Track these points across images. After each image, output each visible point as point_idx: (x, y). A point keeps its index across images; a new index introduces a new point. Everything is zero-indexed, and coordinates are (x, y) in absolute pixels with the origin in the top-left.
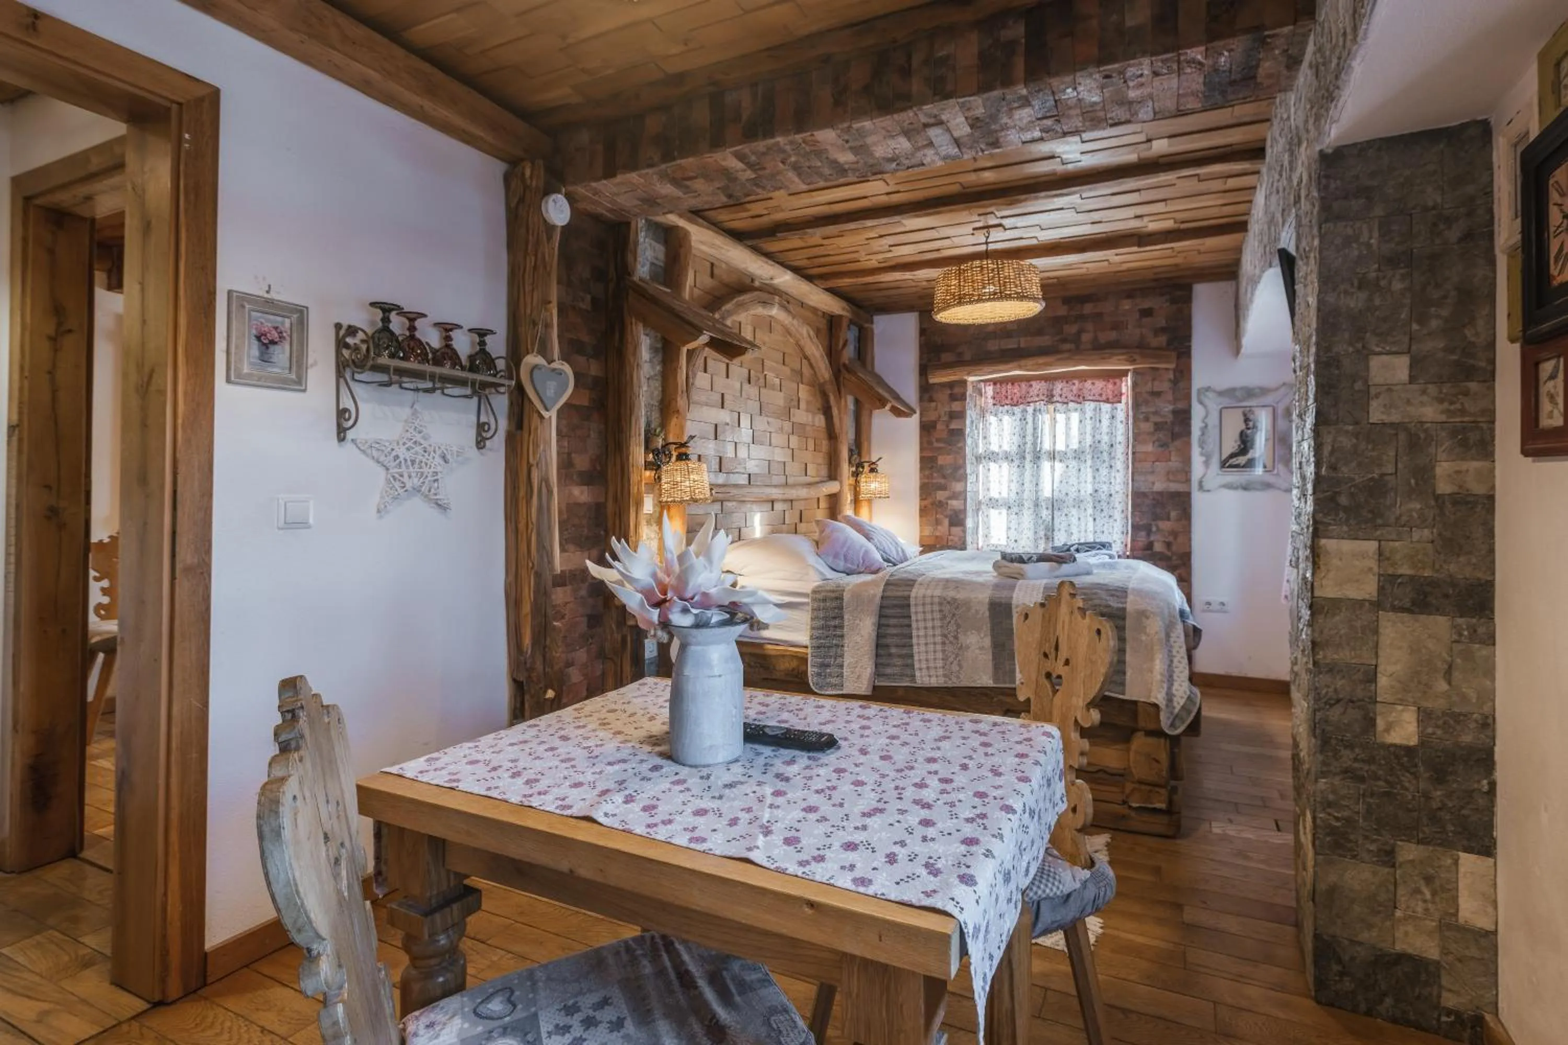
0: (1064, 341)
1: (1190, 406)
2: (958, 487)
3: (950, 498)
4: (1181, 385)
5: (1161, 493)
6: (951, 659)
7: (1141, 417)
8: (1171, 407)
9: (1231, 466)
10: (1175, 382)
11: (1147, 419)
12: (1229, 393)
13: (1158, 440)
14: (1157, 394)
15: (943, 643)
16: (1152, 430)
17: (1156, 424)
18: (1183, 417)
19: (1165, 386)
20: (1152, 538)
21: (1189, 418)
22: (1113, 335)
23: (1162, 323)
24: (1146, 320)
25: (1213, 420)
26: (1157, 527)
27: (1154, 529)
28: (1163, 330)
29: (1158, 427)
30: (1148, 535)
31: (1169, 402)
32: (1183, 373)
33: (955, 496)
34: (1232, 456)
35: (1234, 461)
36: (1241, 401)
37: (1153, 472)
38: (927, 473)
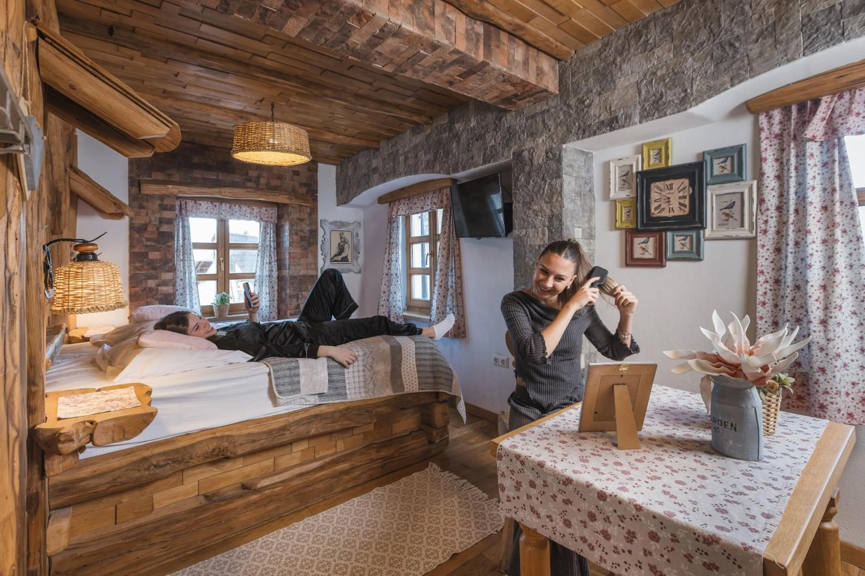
0: (250, 180)
1: (317, 229)
2: (167, 276)
3: (159, 285)
4: (313, 216)
5: (304, 276)
6: (368, 381)
7: (294, 232)
8: (309, 228)
9: (335, 261)
10: (310, 214)
11: (297, 234)
12: (334, 223)
13: (302, 246)
14: (301, 220)
15: (364, 371)
16: (299, 240)
17: (301, 237)
18: (314, 233)
19: (305, 216)
20: (299, 302)
21: (317, 235)
22: (278, 183)
23: (304, 181)
24: (295, 177)
25: (327, 236)
26: (302, 295)
27: (300, 297)
28: (305, 185)
29: (302, 238)
30: (298, 300)
31: (308, 225)
32: (314, 210)
33: (165, 283)
34: (335, 256)
35: (336, 258)
36: (339, 228)
37: (299, 265)
38: (138, 265)
